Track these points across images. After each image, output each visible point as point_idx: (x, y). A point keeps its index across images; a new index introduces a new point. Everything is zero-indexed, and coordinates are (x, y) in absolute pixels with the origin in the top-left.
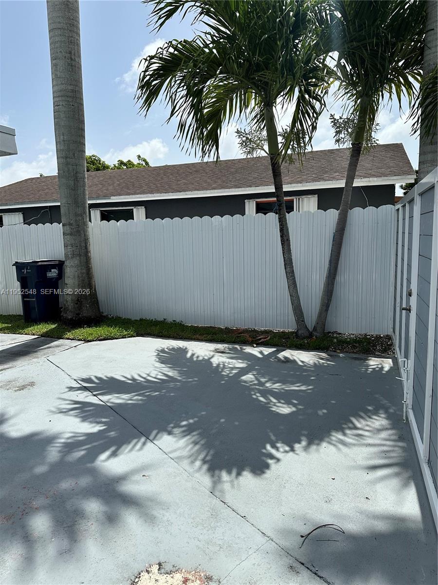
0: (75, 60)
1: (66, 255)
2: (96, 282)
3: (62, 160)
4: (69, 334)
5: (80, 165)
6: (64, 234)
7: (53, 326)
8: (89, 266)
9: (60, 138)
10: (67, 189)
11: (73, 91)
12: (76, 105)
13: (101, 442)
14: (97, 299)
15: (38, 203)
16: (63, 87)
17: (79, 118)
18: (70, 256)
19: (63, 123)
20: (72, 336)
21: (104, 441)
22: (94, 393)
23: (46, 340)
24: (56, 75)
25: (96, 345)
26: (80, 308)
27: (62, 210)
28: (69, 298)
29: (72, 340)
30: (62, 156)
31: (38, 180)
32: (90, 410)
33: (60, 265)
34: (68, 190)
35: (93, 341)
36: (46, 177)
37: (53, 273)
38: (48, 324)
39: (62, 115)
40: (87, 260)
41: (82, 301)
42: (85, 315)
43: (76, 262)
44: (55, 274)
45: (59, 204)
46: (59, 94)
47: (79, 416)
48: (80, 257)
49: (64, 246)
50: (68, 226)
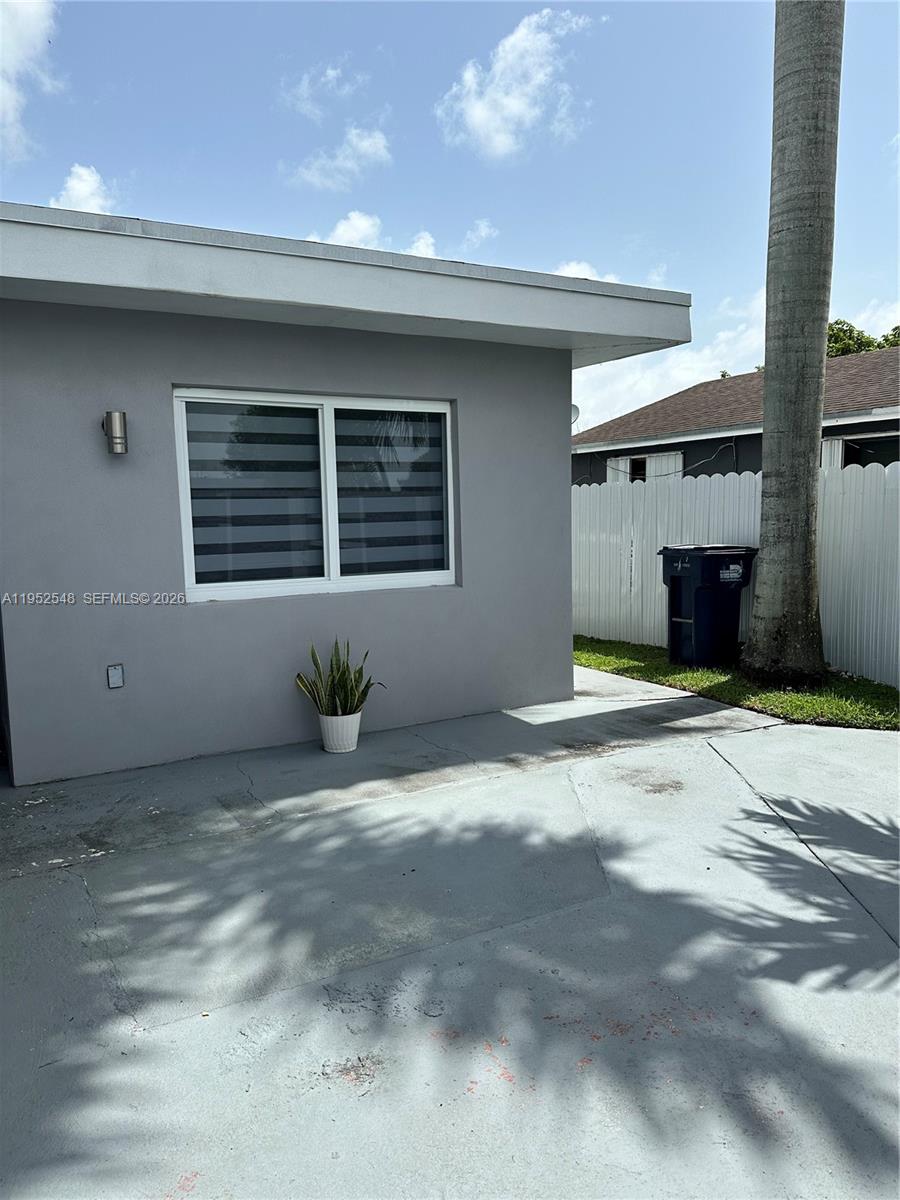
0: (824, 130)
1: (763, 538)
2: (821, 597)
3: (776, 343)
4: (753, 699)
5: (813, 349)
6: (764, 494)
7: (723, 679)
8: (809, 563)
9: (776, 297)
10: (780, 401)
11: (813, 195)
12: (817, 224)
13: (812, 945)
14: (819, 632)
15: (715, 432)
16: (794, 191)
17: (821, 250)
18: (771, 539)
19: (785, 267)
20: (760, 706)
21: (819, 945)
22: (802, 837)
23: (708, 704)
24: (781, 169)
25: (810, 733)
26: (781, 650)
27: (766, 445)
28: (760, 626)
29: (759, 712)
30: (777, 334)
31: (720, 385)
32: (790, 871)
33: (747, 557)
34: (782, 402)
35: (804, 723)
36: (735, 377)
37: (733, 572)
38: (714, 672)
39: (785, 250)
40: (806, 549)
41: (787, 636)
42: (789, 664)
43: (783, 553)
44: (736, 575)
45: (760, 431)
46: (784, 207)
47: (767, 876)
48: (792, 542)
49: (762, 520)
50: (774, 478)
